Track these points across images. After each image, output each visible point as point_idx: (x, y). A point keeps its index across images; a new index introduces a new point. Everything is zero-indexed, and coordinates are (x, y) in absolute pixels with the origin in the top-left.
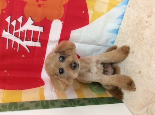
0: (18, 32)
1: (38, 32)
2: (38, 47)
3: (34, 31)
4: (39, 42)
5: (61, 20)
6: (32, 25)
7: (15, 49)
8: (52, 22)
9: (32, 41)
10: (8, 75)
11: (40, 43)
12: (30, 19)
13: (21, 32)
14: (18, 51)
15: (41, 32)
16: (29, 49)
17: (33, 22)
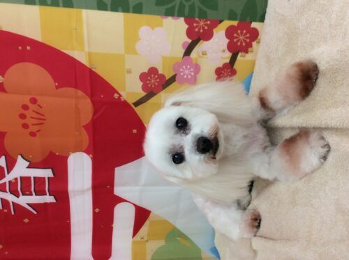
0: (5, 183)
1: (44, 178)
2: (51, 204)
3: (34, 178)
4: (50, 195)
5: (87, 152)
6: (28, 167)
7: (6, 211)
8: (67, 158)
9: (36, 195)
10: (6, 253)
11: (53, 197)
12: (20, 157)
13: (10, 182)
14: (13, 213)
15: (49, 178)
16: (34, 209)
17: (28, 163)
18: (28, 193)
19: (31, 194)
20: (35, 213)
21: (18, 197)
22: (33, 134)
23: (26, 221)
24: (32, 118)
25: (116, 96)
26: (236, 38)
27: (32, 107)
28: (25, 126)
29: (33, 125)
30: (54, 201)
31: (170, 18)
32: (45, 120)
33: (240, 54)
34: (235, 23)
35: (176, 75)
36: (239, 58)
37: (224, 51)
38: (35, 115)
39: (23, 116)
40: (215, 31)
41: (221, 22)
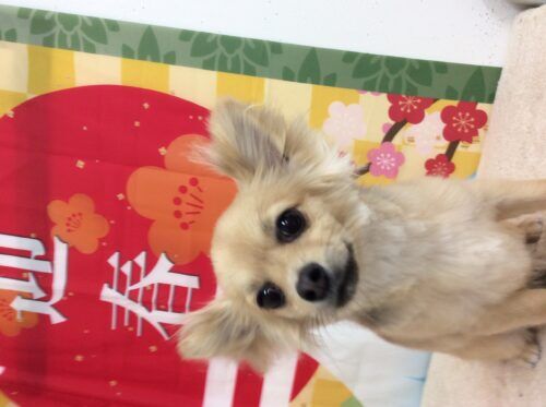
3: (175, 286)
6: (172, 270)
7: (131, 329)
9: (173, 311)
10: (119, 394)
14: (139, 333)
17: (170, 265)
18: (163, 307)
19: (166, 310)
20: (166, 337)
21: (150, 310)
22: (185, 226)
23: (153, 349)
24: (188, 204)
26: (456, 122)
27: (191, 189)
28: (178, 214)
29: (188, 213)
31: (369, 93)
32: (201, 207)
33: (461, 144)
34: (455, 103)
35: (370, 164)
36: (460, 148)
37: (438, 138)
38: (192, 200)
39: (177, 201)
40: (427, 112)
41: (435, 100)
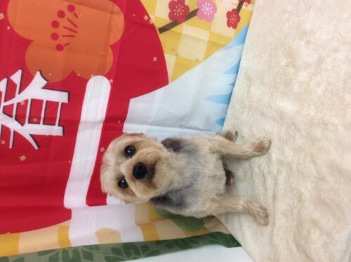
0: (12, 105)
1: (58, 103)
2: (57, 137)
4: (59, 125)
5: (108, 76)
8: (86, 81)
9: (44, 124)
11: (61, 128)
12: (38, 73)
13: (19, 104)
15: (63, 104)
16: (35, 141)
18: (35, 120)
19: (38, 123)
20: (36, 147)
21: (22, 124)
22: (60, 48)
23: (23, 158)
24: (64, 27)
25: (146, 18)
27: (68, 14)
28: (55, 37)
29: (64, 36)
30: (60, 134)
32: (76, 32)
33: (245, 3)
35: (198, 10)
36: (244, 7)
38: (69, 25)
39: (55, 24)
